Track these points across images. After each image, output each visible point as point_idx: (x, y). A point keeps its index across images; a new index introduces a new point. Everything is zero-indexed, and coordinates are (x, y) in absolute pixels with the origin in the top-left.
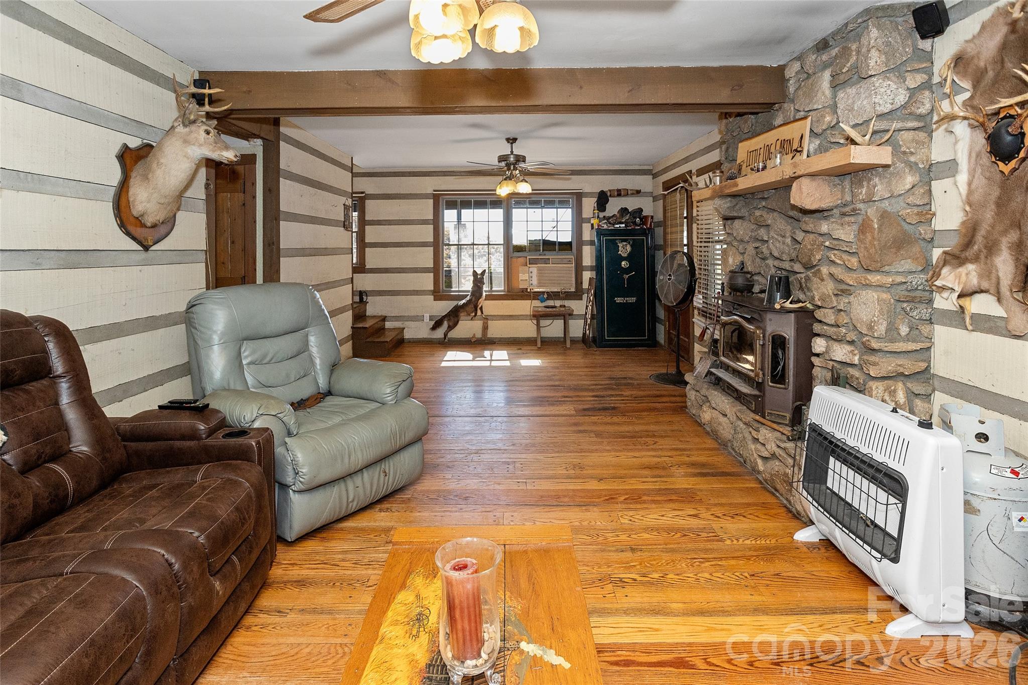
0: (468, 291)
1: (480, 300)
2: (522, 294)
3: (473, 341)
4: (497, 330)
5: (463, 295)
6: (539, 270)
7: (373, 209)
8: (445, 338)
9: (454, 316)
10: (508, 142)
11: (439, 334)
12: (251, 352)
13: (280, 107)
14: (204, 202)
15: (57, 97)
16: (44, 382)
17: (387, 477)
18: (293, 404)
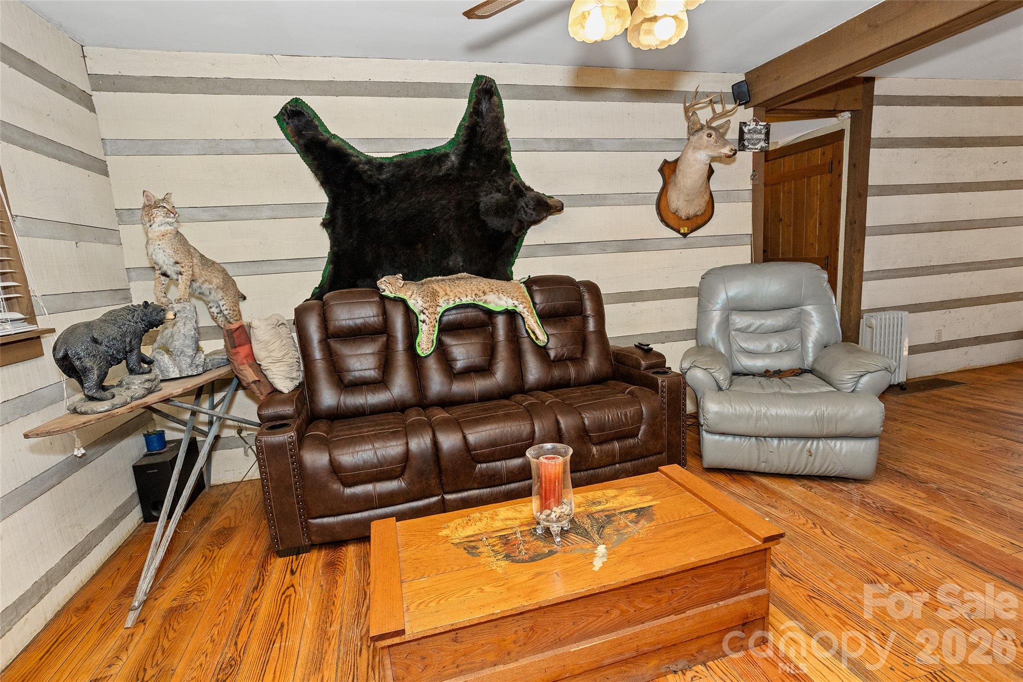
12: (740, 320)
13: (802, 83)
14: (751, 192)
15: (615, 141)
16: (577, 317)
17: (812, 459)
18: (767, 371)
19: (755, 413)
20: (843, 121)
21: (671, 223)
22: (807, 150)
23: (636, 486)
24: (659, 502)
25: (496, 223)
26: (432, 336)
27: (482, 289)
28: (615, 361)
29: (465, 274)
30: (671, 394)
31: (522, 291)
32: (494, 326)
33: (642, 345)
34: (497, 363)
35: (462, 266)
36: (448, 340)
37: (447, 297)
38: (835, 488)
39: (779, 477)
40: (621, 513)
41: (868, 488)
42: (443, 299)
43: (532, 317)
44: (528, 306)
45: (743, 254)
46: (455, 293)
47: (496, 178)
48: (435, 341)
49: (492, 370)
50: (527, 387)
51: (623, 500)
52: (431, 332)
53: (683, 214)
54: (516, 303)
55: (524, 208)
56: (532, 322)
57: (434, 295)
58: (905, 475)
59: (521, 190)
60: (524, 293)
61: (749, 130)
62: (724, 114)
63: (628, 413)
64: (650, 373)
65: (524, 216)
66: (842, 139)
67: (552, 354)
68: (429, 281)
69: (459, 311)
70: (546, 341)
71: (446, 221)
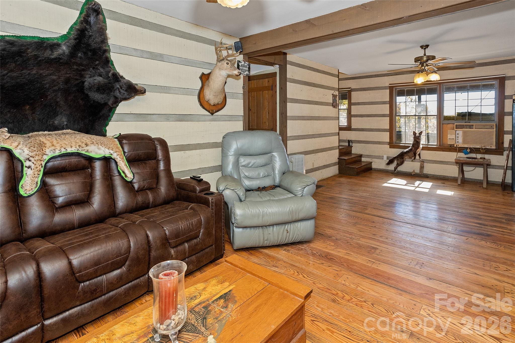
0: (410, 144)
1: (418, 150)
2: (450, 148)
3: (412, 174)
4: (429, 169)
5: (408, 146)
6: (464, 133)
7: (356, 97)
8: (395, 170)
9: (401, 158)
10: (422, 48)
11: (392, 167)
12: (243, 161)
13: (266, 48)
14: (243, 94)
15: (176, 58)
16: (153, 161)
17: (288, 234)
18: (259, 188)
19: (262, 213)
20: (275, 69)
21: (206, 107)
22: (262, 79)
23: (215, 277)
24: (234, 286)
25: (97, 97)
26: (37, 179)
27: (85, 142)
28: (178, 188)
29: (69, 131)
30: (217, 207)
31: (116, 144)
32: (93, 168)
33: (196, 177)
34: (94, 197)
35: (66, 125)
36: (51, 181)
37: (53, 148)
38: (298, 248)
39: (274, 247)
40: (213, 302)
41: (312, 245)
42: (50, 149)
43: (123, 162)
44: (120, 154)
45: (239, 126)
46: (61, 145)
47: (99, 67)
48: (39, 183)
49: (91, 201)
50: (118, 211)
51: (210, 290)
52: (36, 175)
53: (212, 103)
54: (112, 152)
55: (119, 89)
56: (123, 165)
57: (42, 146)
58: (322, 234)
59: (117, 77)
60: (117, 145)
61: (242, 65)
62: (232, 55)
63: (193, 222)
64: (202, 195)
65: (118, 94)
66: (276, 76)
67: (136, 186)
68: (36, 135)
69: (63, 158)
70: (132, 177)
71: (55, 91)
